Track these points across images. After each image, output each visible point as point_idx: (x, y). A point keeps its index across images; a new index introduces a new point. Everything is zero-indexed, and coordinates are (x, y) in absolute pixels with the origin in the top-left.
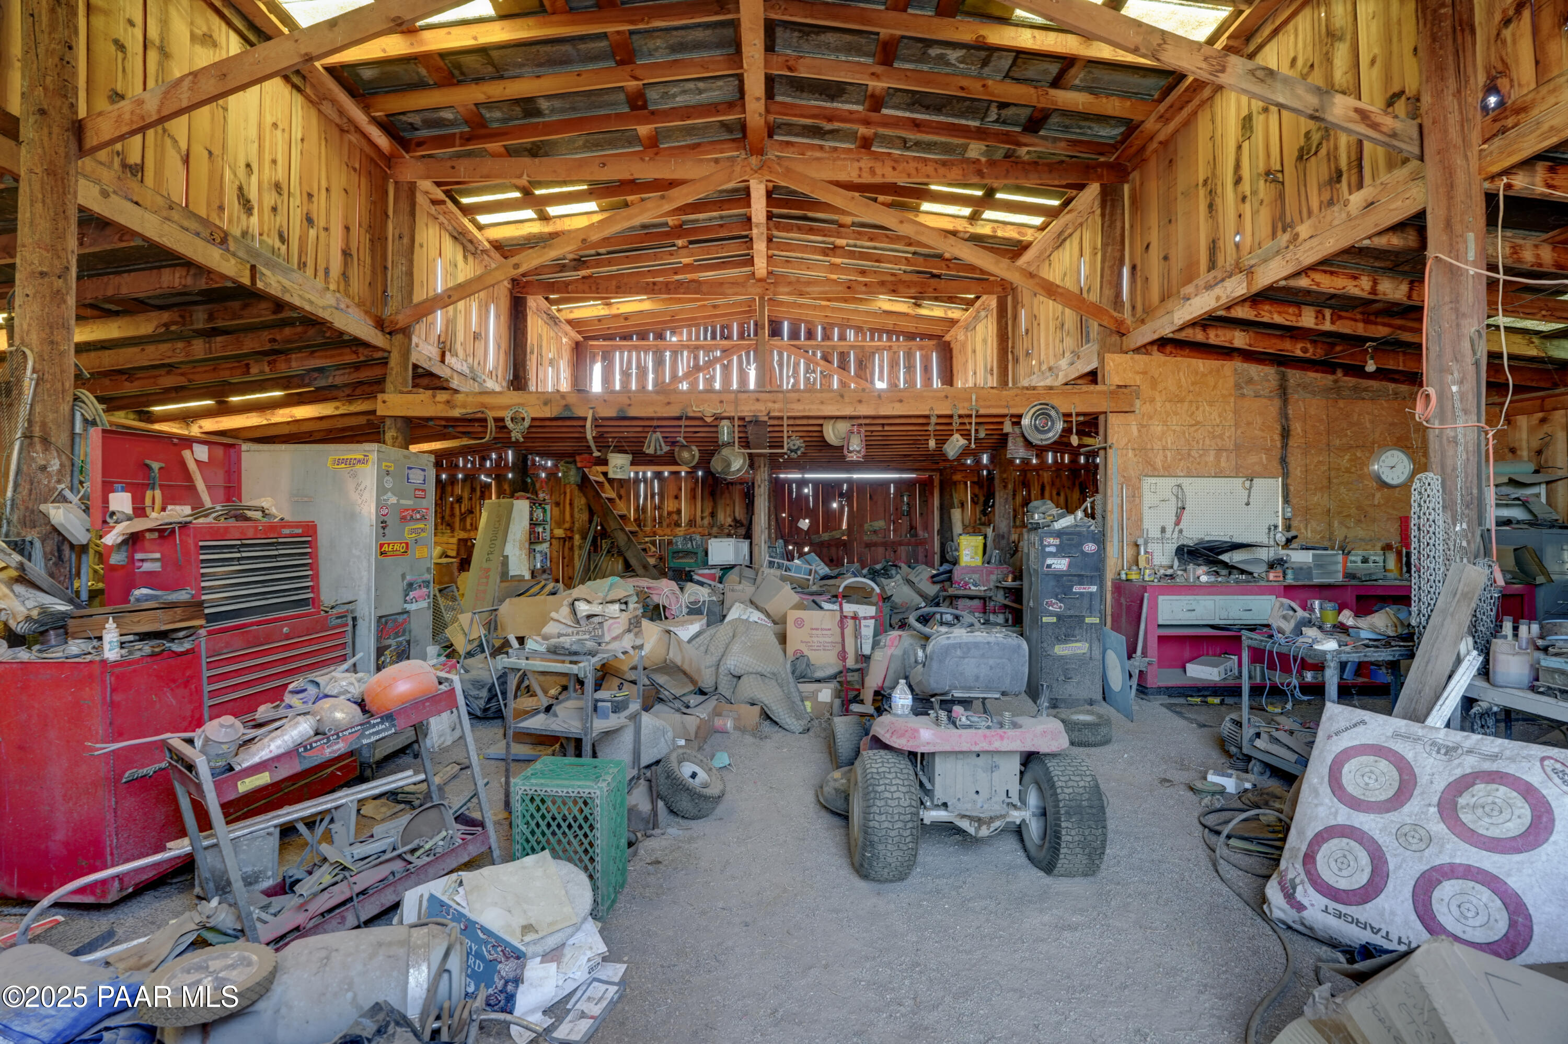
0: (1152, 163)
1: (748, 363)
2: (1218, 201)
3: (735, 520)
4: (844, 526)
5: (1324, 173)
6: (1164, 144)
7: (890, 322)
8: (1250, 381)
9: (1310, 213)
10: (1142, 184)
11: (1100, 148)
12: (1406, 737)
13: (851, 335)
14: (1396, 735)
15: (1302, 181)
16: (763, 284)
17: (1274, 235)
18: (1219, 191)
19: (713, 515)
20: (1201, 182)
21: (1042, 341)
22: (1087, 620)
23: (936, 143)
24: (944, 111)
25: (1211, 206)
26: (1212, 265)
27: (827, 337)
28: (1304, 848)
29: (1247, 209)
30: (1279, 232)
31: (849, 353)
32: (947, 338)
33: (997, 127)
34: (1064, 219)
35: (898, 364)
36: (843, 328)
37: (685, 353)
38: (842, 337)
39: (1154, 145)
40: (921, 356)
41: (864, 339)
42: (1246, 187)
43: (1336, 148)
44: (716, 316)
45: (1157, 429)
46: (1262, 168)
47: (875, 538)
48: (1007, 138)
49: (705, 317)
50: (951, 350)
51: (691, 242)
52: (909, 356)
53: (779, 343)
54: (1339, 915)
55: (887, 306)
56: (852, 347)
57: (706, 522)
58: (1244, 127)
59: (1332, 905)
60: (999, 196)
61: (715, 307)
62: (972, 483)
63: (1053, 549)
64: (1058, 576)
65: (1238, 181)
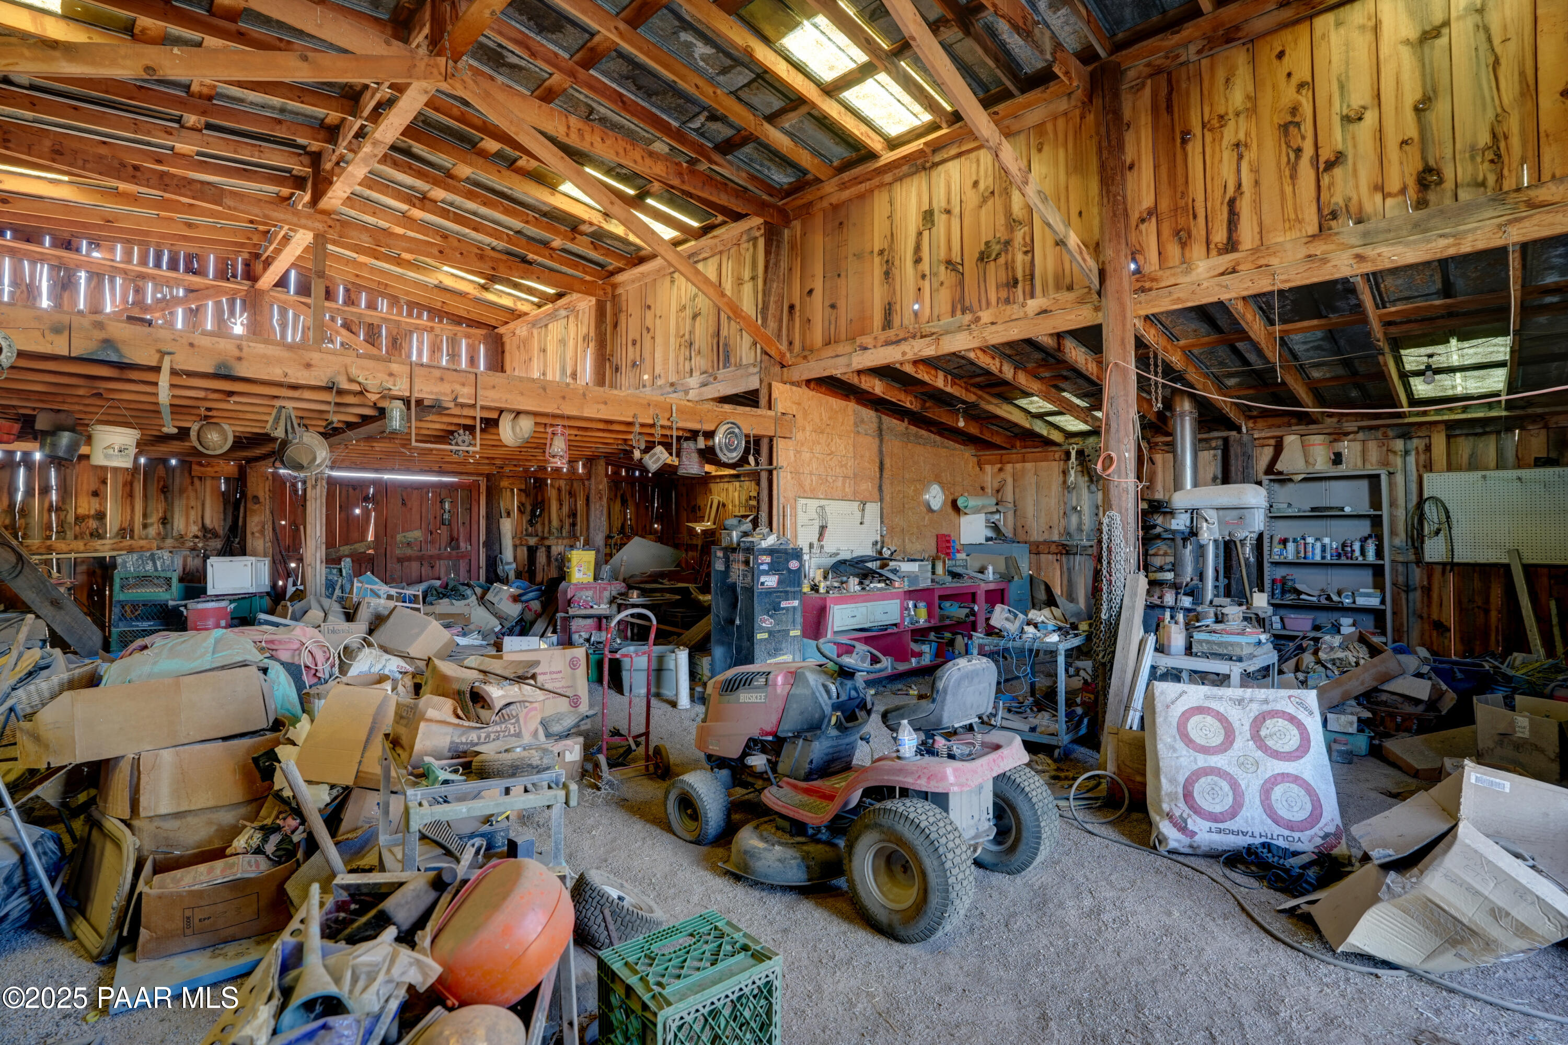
0: (819, 220)
1: (232, 313)
2: (896, 272)
3: (204, 527)
4: (370, 537)
5: (1003, 277)
6: (835, 208)
7: (437, 300)
8: (862, 421)
9: (988, 304)
10: (804, 234)
11: (770, 188)
12: (1214, 697)
13: (383, 305)
14: (1207, 697)
15: (983, 278)
16: (325, 218)
17: (953, 314)
18: (897, 263)
19: (165, 521)
20: (876, 250)
21: (658, 355)
22: (792, 633)
23: (622, 127)
24: (654, 99)
25: (887, 274)
26: (887, 324)
27: (350, 301)
28: (1180, 790)
29: (926, 285)
30: (959, 312)
31: (380, 327)
32: (501, 330)
33: (694, 135)
34: (705, 241)
35: (440, 349)
36: (374, 294)
37: (119, 281)
38: (372, 306)
39: (825, 204)
40: (468, 345)
41: (400, 313)
42: (925, 266)
43: (1013, 261)
44: (185, 238)
45: (806, 456)
46: (943, 255)
47: (409, 552)
48: (700, 149)
49: (163, 236)
50: (503, 344)
51: (209, 126)
52: (453, 342)
53: (283, 297)
54: (1220, 831)
55: (449, 282)
56: (385, 320)
57: (152, 531)
58: (924, 218)
59: (1214, 825)
60: (650, 201)
61: (189, 225)
62: (520, 490)
63: (765, 567)
64: (769, 592)
65: (918, 261)
